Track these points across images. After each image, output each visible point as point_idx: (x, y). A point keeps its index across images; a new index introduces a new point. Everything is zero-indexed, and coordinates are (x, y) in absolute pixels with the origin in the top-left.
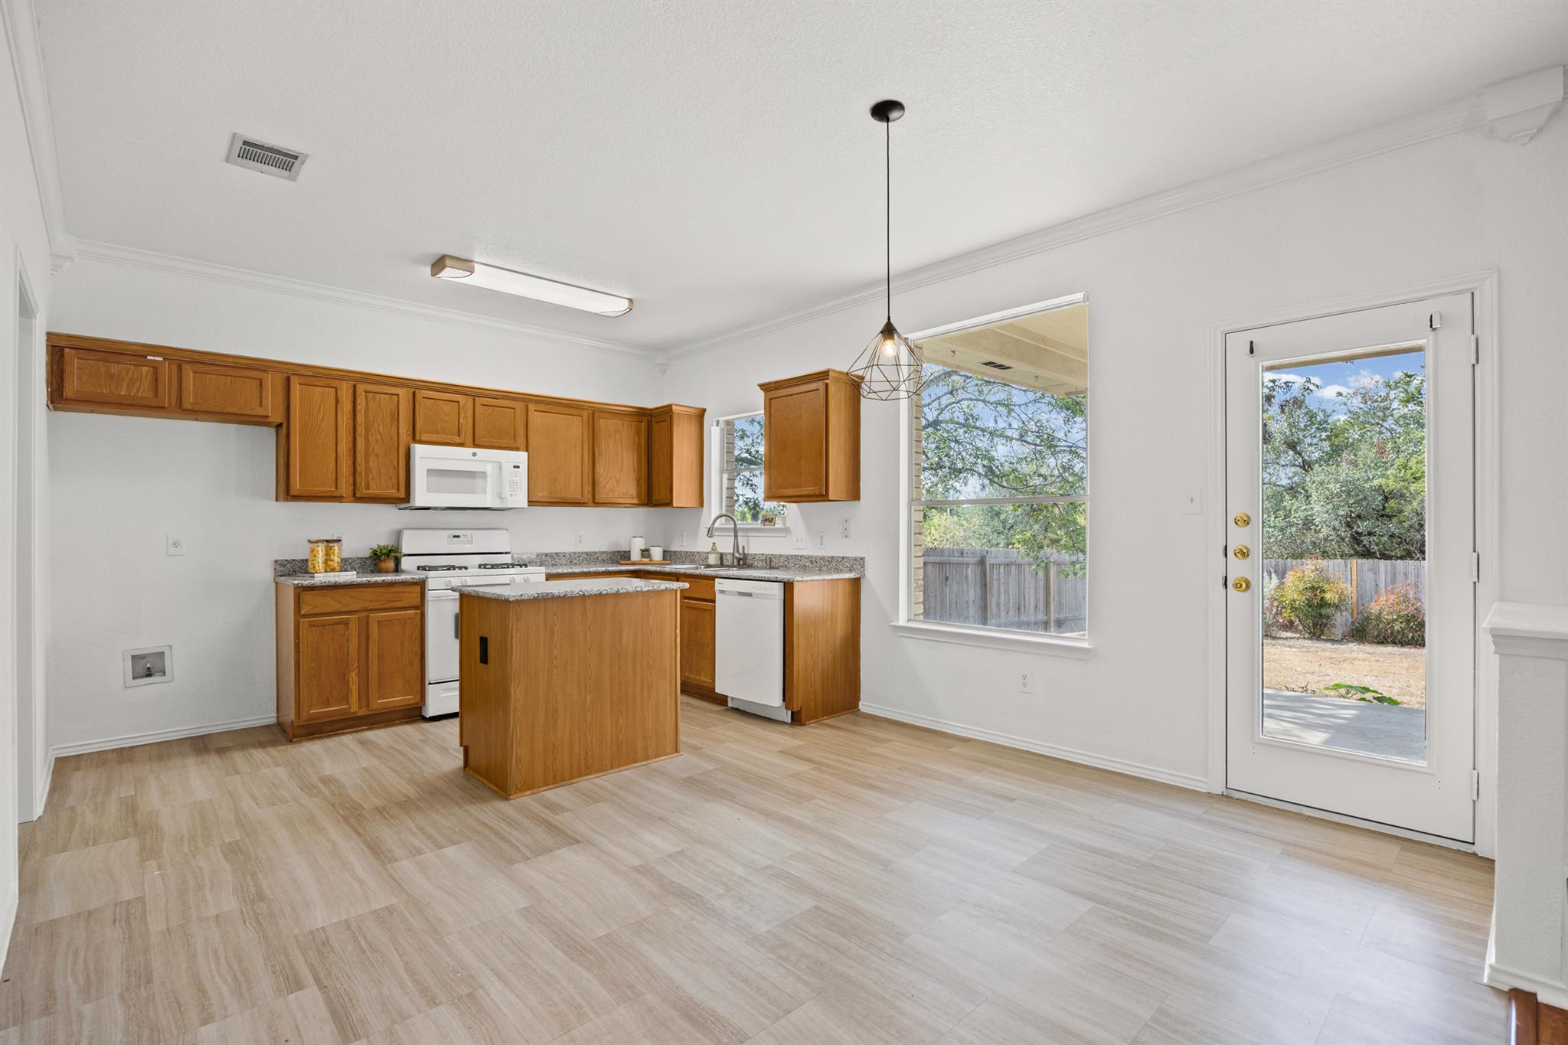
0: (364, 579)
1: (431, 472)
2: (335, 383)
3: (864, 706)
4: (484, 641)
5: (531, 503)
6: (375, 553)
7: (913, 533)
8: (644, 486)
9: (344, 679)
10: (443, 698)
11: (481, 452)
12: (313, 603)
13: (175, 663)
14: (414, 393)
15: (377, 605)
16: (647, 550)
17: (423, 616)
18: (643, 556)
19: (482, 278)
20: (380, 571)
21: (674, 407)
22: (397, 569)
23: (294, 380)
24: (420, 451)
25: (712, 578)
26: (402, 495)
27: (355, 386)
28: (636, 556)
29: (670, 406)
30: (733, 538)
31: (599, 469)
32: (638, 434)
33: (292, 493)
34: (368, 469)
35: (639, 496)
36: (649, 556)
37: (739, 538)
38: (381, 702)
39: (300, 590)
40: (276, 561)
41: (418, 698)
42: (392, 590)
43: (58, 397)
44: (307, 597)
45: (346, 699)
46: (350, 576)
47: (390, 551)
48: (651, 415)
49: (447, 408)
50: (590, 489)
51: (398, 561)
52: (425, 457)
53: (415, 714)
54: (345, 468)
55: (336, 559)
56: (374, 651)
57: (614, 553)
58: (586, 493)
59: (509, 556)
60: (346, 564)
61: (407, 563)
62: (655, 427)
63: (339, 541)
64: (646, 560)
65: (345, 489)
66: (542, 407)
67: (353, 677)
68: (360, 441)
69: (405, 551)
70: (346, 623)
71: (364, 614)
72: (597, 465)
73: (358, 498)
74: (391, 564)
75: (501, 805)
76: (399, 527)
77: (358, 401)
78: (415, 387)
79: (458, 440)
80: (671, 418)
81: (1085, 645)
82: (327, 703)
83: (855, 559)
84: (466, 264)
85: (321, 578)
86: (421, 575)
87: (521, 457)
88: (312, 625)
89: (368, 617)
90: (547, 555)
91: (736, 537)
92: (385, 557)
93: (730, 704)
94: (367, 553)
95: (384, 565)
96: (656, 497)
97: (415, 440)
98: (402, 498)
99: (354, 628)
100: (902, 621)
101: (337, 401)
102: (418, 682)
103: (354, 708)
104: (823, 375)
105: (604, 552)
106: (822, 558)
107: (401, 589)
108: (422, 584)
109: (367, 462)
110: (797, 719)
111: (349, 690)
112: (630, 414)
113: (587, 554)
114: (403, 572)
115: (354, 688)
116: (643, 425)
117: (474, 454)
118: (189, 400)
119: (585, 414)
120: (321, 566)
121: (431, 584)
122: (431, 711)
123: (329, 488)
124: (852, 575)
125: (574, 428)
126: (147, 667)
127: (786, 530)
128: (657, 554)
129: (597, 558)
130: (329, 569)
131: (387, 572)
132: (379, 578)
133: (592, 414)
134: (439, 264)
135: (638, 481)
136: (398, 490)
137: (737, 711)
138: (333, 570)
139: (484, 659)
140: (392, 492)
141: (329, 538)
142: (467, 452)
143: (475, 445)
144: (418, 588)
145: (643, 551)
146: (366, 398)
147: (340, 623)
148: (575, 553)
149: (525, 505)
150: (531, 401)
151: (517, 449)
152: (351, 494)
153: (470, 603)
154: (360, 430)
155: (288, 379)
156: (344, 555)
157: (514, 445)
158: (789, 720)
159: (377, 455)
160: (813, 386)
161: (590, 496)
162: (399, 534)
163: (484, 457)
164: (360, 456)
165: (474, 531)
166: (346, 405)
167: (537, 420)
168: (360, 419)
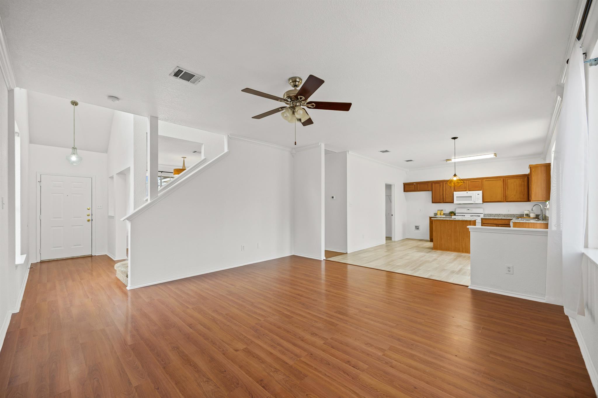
1: (457, 197)
5: (484, 201)
6: (450, 212)
8: (526, 195)
13: (420, 228)
20: (451, 216)
23: (433, 183)
24: (455, 193)
26: (452, 202)
27: (443, 183)
33: (434, 202)
34: (446, 197)
35: (524, 199)
36: (528, 216)
40: (434, 213)
43: (405, 191)
47: (453, 212)
50: (505, 198)
51: (455, 214)
52: (456, 194)
54: (442, 197)
55: (442, 213)
60: (444, 214)
63: (443, 210)
66: (488, 180)
68: (444, 193)
69: (456, 212)
72: (507, 192)
79: (465, 190)
84: (450, 160)
87: (480, 192)
90: (496, 214)
97: (454, 191)
101: (440, 186)
105: (517, 214)
112: (520, 177)
113: (511, 215)
116: (525, 179)
117: (467, 193)
118: (418, 189)
119: (502, 179)
120: (439, 214)
123: (439, 201)
125: (499, 183)
126: (417, 228)
129: (515, 216)
130: (441, 215)
133: (505, 179)
134: (447, 161)
135: (524, 195)
140: (450, 201)
141: (440, 209)
145: (527, 214)
146: (445, 184)
148: (506, 214)
149: (482, 202)
150: (485, 178)
152: (443, 202)
154: (444, 190)
155: (432, 184)
157: (478, 189)
159: (447, 195)
161: (505, 200)
162: (456, 209)
163: (470, 193)
164: (444, 195)
165: (473, 209)
166: (442, 186)
167: (485, 183)
168: (444, 188)
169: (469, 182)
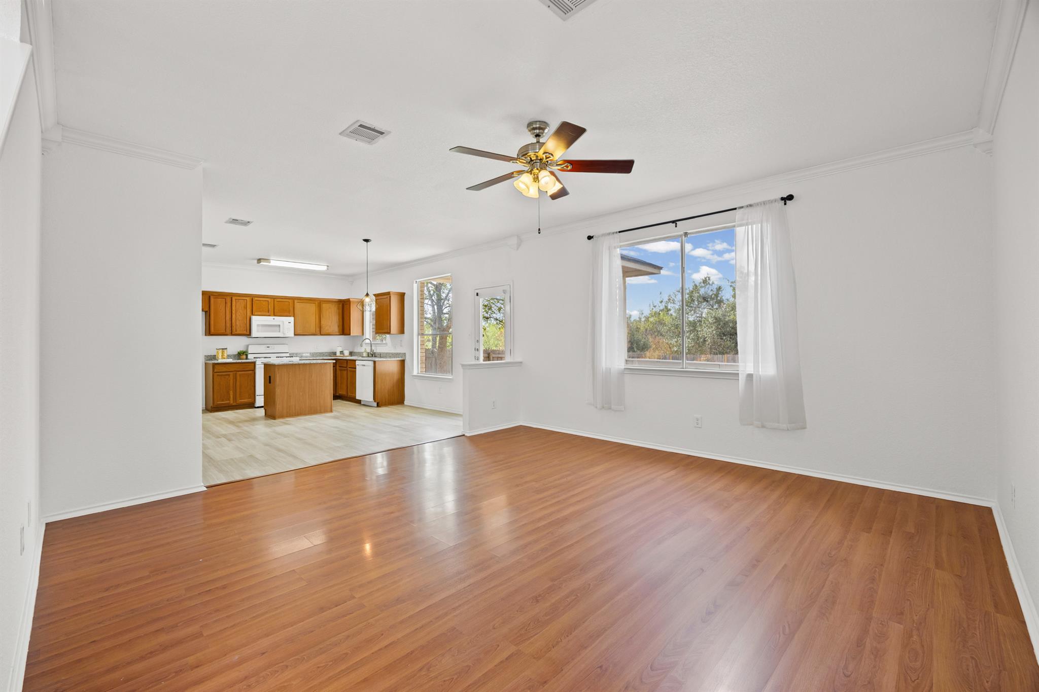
0: (235, 361)
1: (258, 325)
2: (226, 297)
3: (406, 403)
4: (270, 377)
5: (295, 335)
6: (239, 353)
7: (419, 344)
8: (341, 327)
9: (228, 393)
10: (260, 401)
11: (275, 317)
12: (217, 369)
14: (252, 299)
15: (239, 370)
16: (342, 352)
17: (255, 373)
18: (340, 354)
19: (273, 263)
20: (241, 359)
21: (351, 300)
22: (247, 358)
23: (212, 297)
24: (254, 318)
25: (355, 361)
27: (232, 298)
28: (338, 354)
29: (349, 299)
30: (370, 347)
31: (322, 322)
32: (338, 309)
33: (211, 333)
34: (236, 325)
35: (339, 332)
36: (343, 354)
37: (373, 347)
38: (240, 401)
39: (214, 364)
40: (205, 356)
41: (253, 400)
42: (244, 365)
44: (216, 366)
45: (229, 400)
46: (230, 360)
47: (244, 352)
48: (344, 302)
49: (264, 303)
50: (319, 329)
51: (247, 355)
52: (256, 320)
53: (252, 405)
54: (228, 325)
55: (225, 355)
56: (238, 384)
57: (330, 353)
58: (317, 331)
59: (288, 354)
60: (229, 356)
61: (250, 356)
62: (345, 306)
63: (226, 349)
64: (342, 355)
65: (228, 331)
66: (299, 301)
67: (231, 393)
68: (234, 316)
69: (249, 352)
70: (229, 375)
71: (235, 372)
72: (322, 321)
73: (232, 334)
74: (244, 357)
75: (274, 421)
76: (248, 344)
77: (233, 302)
78: (252, 297)
79: (268, 314)
80: (350, 303)
81: (451, 377)
82: (223, 401)
83: (403, 354)
84: (267, 260)
85: (220, 361)
86: (254, 360)
87: (292, 319)
88: (218, 375)
89: (236, 373)
91: (371, 346)
92: (242, 354)
93: (362, 403)
94: (236, 353)
95: (242, 357)
96: (345, 332)
97: (252, 314)
98: (249, 334)
99: (231, 377)
100: (415, 373)
101: (226, 303)
102: (253, 396)
103: (232, 402)
104: (388, 293)
105: (327, 353)
106: (395, 353)
107: (247, 364)
108: (254, 363)
109: (236, 322)
110: (378, 406)
111: (230, 397)
112: (335, 302)
113: (320, 353)
114: (249, 359)
115: (232, 396)
116: (341, 306)
117: (274, 319)
119: (317, 303)
120: (220, 357)
121: (257, 363)
122: (257, 405)
123: (223, 331)
124: (402, 359)
125: (313, 308)
127: (386, 344)
128: (346, 353)
129: (324, 355)
130: (223, 358)
131: (243, 359)
132: (240, 361)
133: (320, 303)
134: (259, 261)
135: (339, 326)
136: (247, 331)
137: (364, 405)
138: (224, 358)
139: (270, 382)
140: (245, 332)
141: (223, 348)
142: (271, 318)
143: (274, 315)
144: (253, 364)
145: (341, 352)
146: (236, 301)
147: (227, 375)
148: (315, 353)
149: (293, 335)
150: (295, 299)
151: (290, 316)
152: (230, 333)
153: (267, 367)
154: (234, 312)
155: (210, 297)
156: (229, 354)
157: (288, 315)
158: (376, 406)
159: (239, 320)
160: (385, 297)
161: (319, 332)
162: (247, 346)
163: (278, 320)
164: (233, 321)
165: (276, 346)
166: (229, 304)
167: (298, 305)
168: (233, 308)
169: (275, 302)
